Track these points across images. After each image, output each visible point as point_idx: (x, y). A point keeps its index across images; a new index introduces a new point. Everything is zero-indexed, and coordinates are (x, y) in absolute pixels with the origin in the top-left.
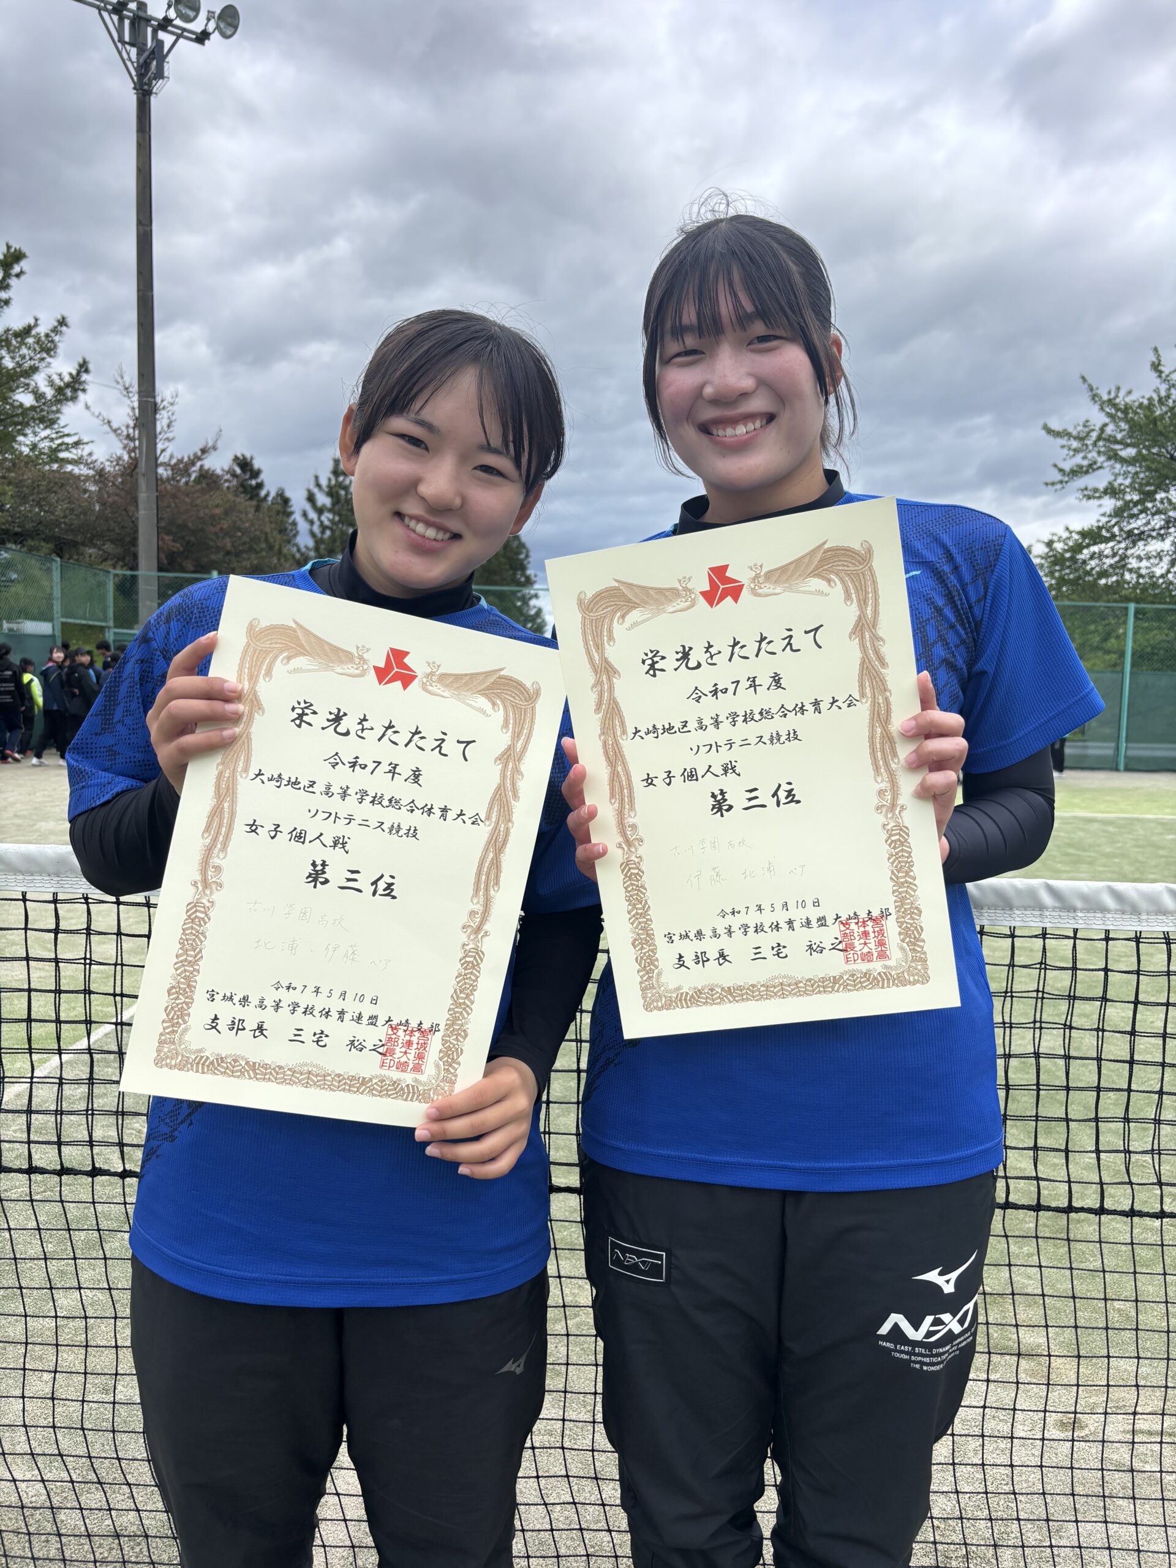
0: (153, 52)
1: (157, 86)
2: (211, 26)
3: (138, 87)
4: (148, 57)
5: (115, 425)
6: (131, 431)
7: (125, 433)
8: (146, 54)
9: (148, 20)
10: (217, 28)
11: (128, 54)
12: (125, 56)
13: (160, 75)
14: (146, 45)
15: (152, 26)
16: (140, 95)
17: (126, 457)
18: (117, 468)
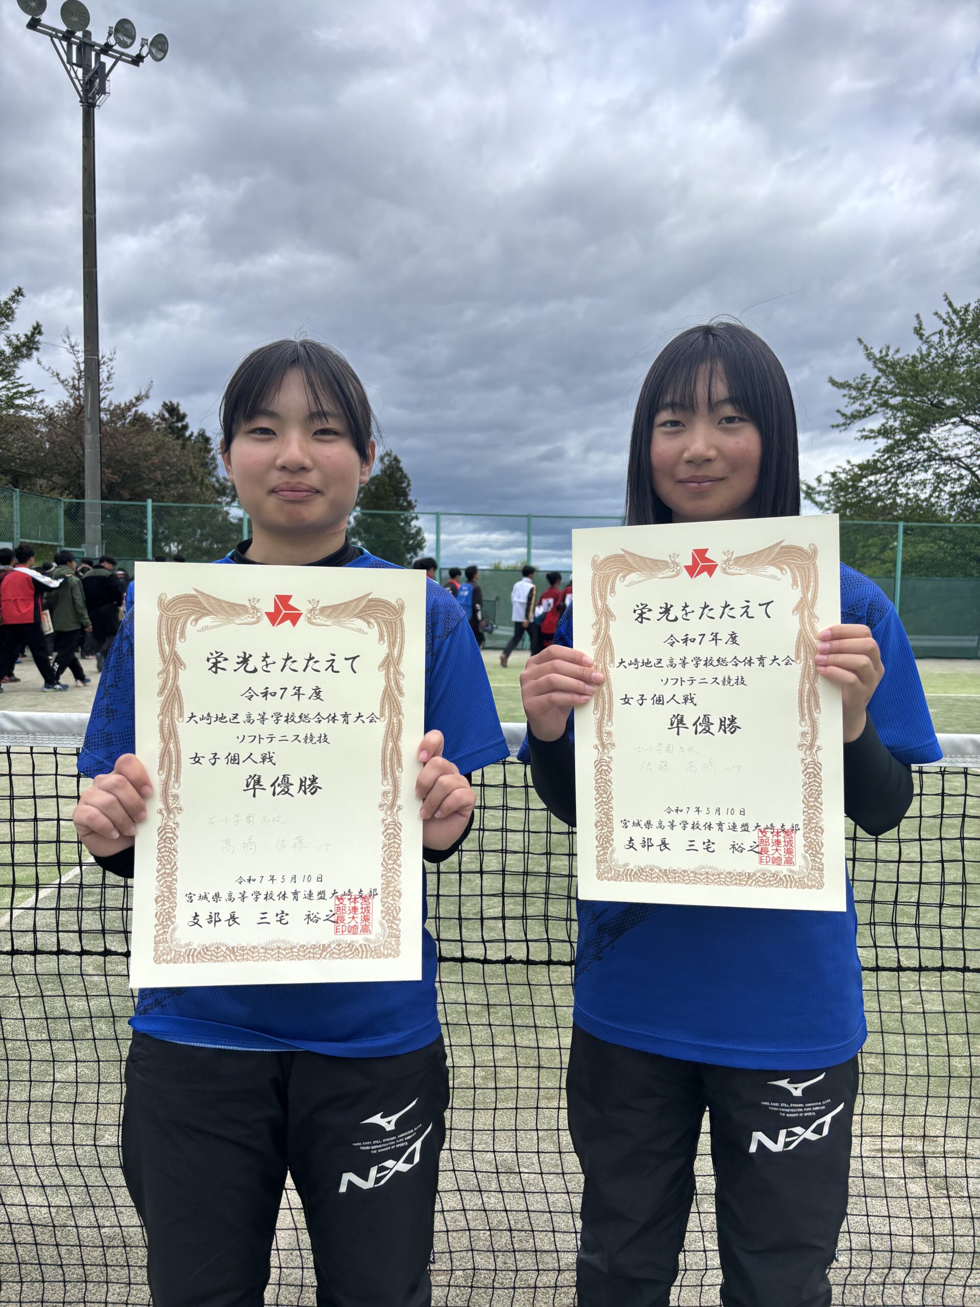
0: (96, 72)
1: (101, 99)
2: (145, 51)
3: (84, 100)
4: (93, 76)
5: (62, 377)
6: (76, 382)
7: (71, 384)
8: (91, 74)
9: (92, 45)
10: (150, 52)
11: (76, 73)
12: (73, 75)
13: (102, 91)
14: (91, 66)
15: (95, 50)
16: (85, 107)
17: (72, 404)
18: (64, 412)
